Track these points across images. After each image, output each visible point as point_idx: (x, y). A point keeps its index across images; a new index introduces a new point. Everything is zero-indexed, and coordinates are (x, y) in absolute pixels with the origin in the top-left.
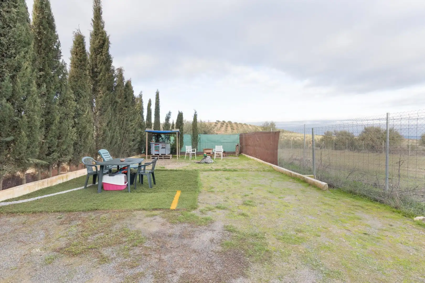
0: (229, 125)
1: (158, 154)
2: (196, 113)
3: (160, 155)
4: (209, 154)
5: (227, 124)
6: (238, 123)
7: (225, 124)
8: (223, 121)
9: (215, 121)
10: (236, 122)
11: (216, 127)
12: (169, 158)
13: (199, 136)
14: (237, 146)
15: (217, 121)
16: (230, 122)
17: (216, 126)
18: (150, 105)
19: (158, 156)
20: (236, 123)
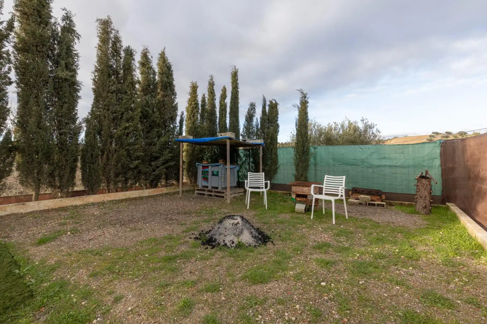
1: (207, 187)
2: (305, 97)
3: (210, 188)
4: (301, 199)
12: (223, 197)
13: (312, 150)
14: (424, 181)
18: (223, 97)
19: (206, 189)
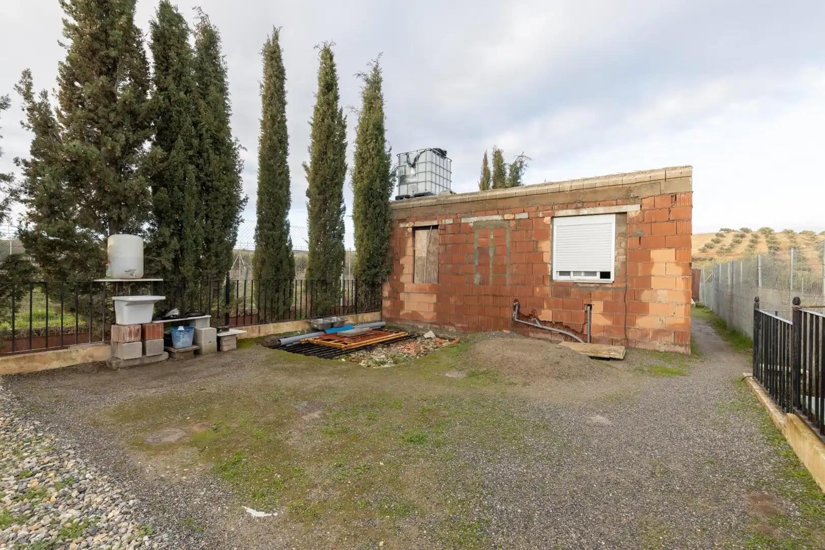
0: (763, 239)
5: (756, 236)
6: (797, 231)
7: (749, 237)
8: (742, 229)
9: (717, 231)
10: (789, 228)
11: (719, 245)
15: (722, 230)
16: (767, 232)
17: (718, 242)
20: (789, 233)
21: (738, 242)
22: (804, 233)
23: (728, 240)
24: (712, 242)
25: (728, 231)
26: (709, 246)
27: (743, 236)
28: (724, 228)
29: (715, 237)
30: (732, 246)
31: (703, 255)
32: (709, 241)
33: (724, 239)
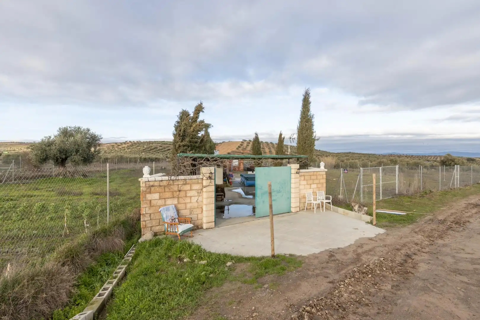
6: (264, 142)
7: (251, 143)
9: (242, 141)
11: (242, 146)
21: (248, 145)
22: (266, 142)
23: (245, 144)
24: (240, 145)
25: (245, 141)
26: (239, 147)
27: (249, 143)
28: (244, 139)
29: (241, 143)
30: (246, 147)
31: (237, 151)
32: (239, 145)
33: (244, 144)
